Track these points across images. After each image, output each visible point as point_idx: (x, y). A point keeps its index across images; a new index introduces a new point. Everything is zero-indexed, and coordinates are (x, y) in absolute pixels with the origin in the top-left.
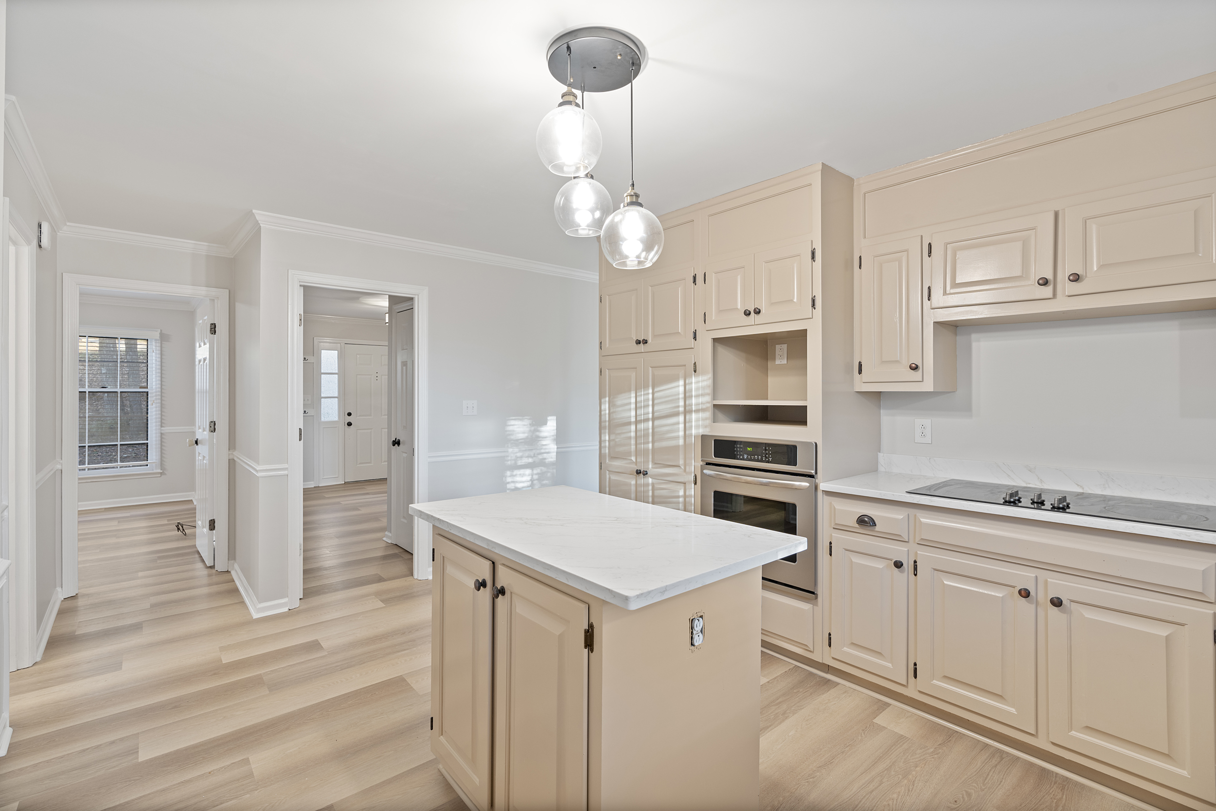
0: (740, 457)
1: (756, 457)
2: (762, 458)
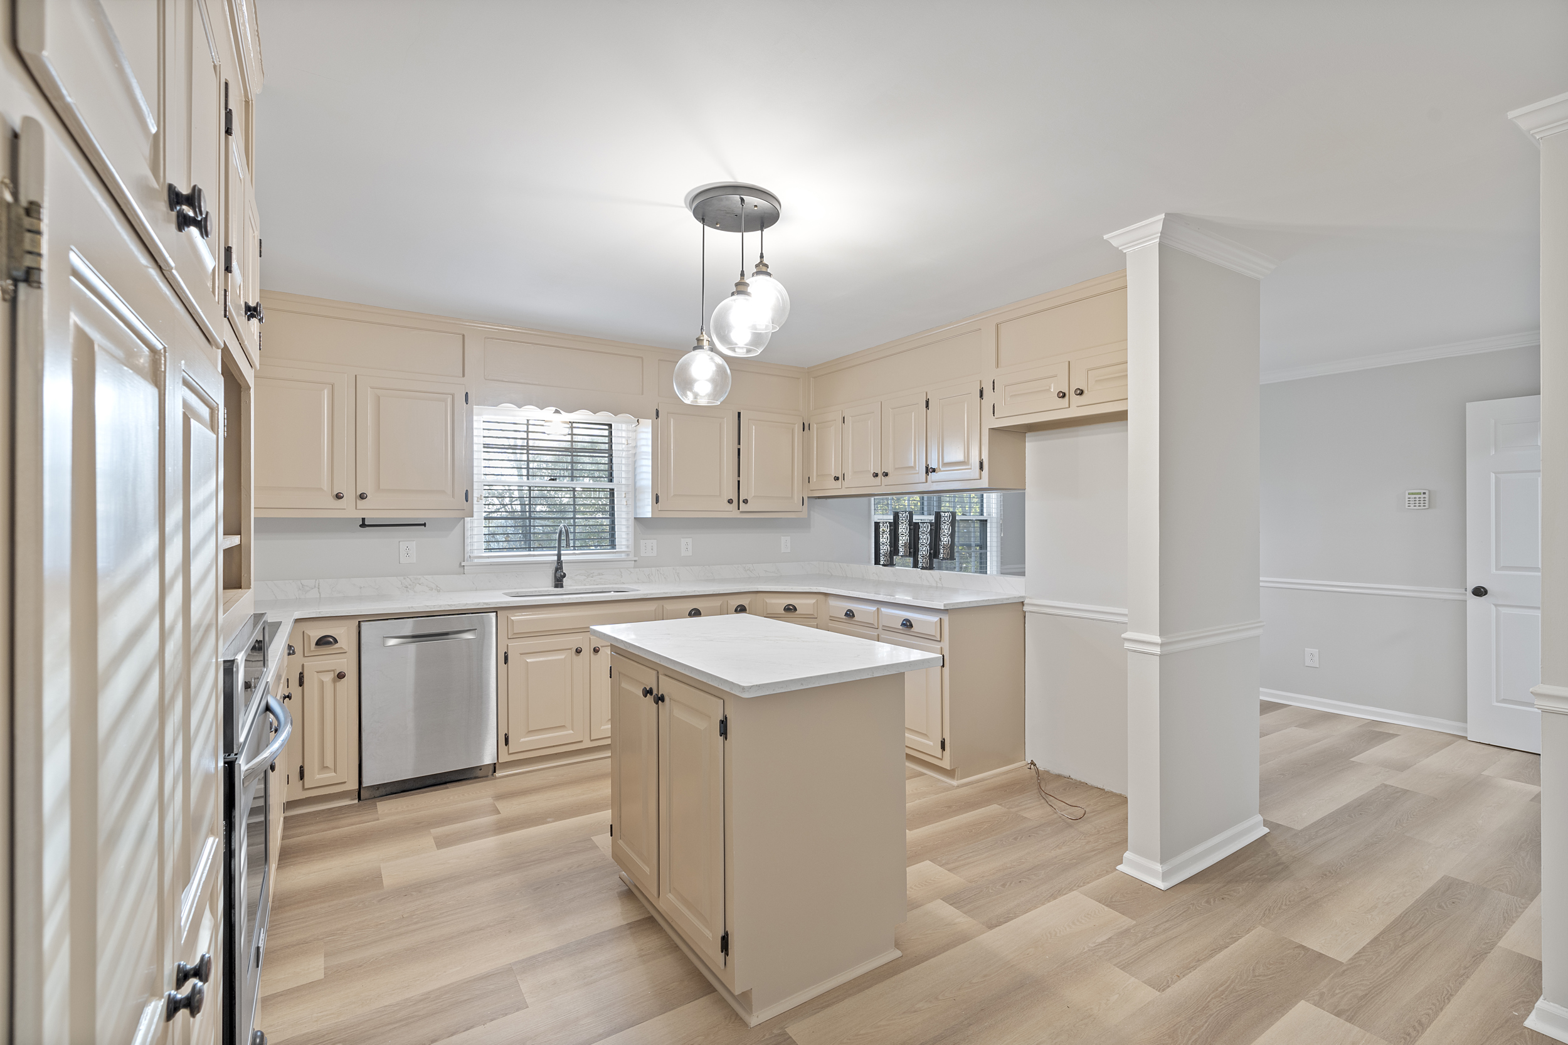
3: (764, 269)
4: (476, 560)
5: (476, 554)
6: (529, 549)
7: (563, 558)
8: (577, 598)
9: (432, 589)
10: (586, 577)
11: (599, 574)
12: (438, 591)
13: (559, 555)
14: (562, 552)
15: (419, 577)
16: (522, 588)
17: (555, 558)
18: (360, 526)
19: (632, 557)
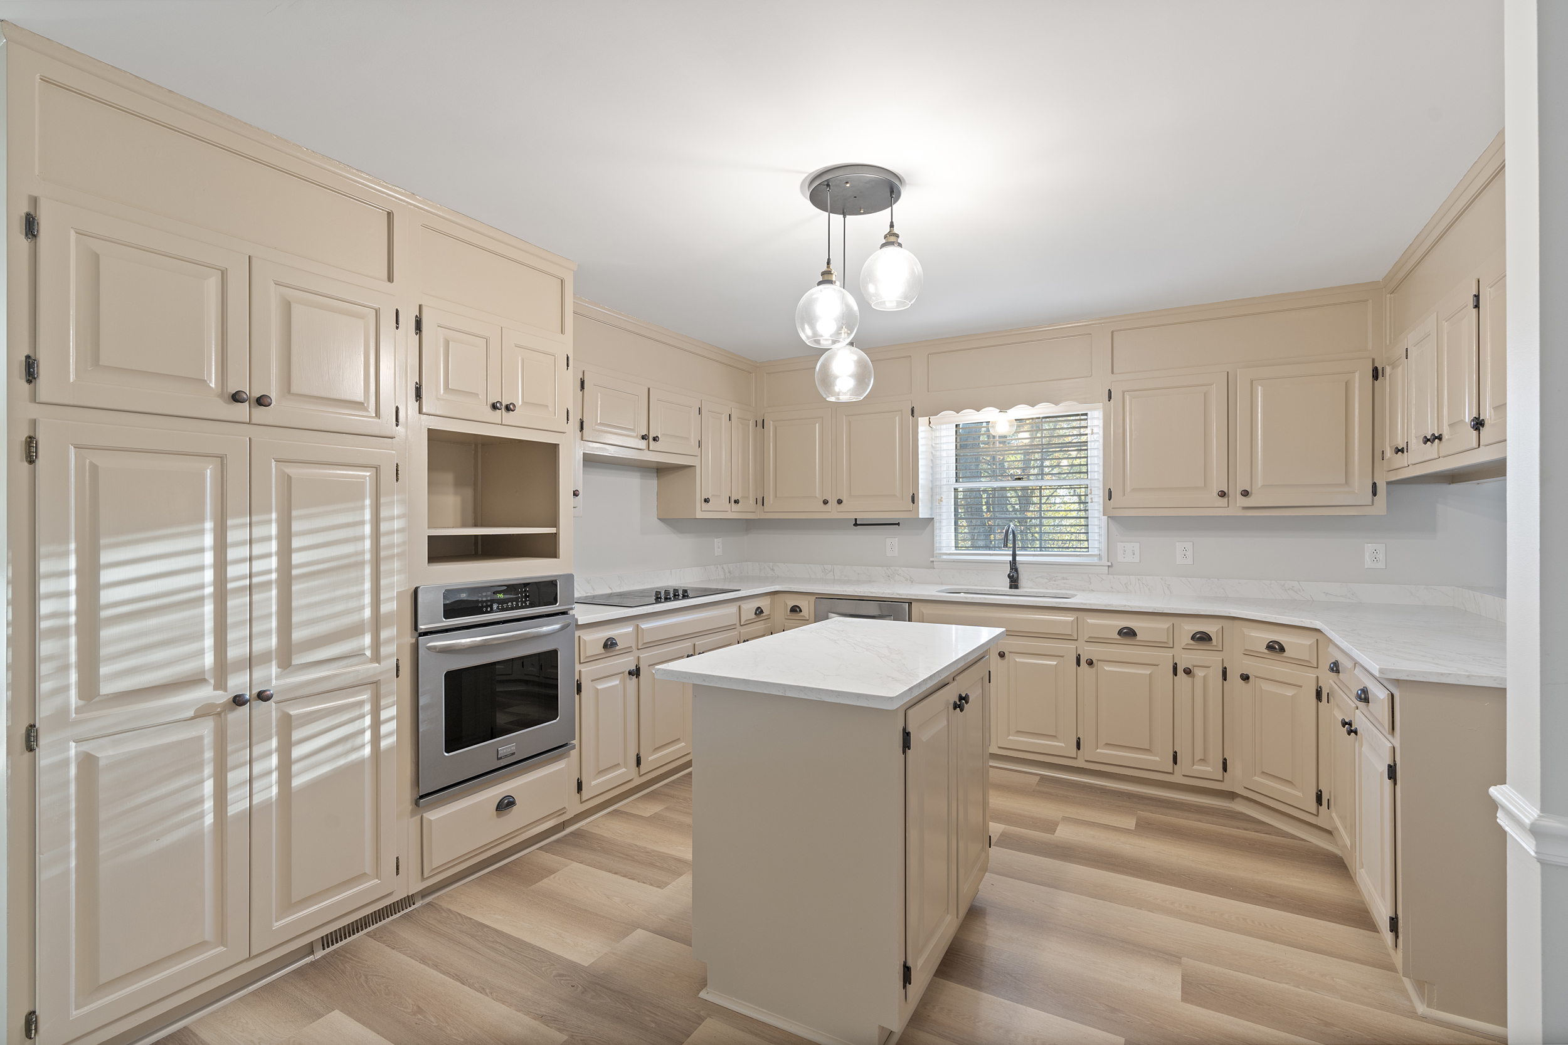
0: (487, 609)
1: (514, 603)
2: (517, 604)
3: (892, 239)
4: (945, 557)
5: (944, 551)
6: (989, 548)
7: (1018, 558)
8: (980, 598)
9: (907, 580)
10: (1048, 581)
11: (1063, 578)
12: (912, 582)
13: (1014, 555)
14: (1017, 552)
15: (898, 568)
16: (982, 586)
17: (1010, 558)
18: (854, 525)
19: (1105, 562)
